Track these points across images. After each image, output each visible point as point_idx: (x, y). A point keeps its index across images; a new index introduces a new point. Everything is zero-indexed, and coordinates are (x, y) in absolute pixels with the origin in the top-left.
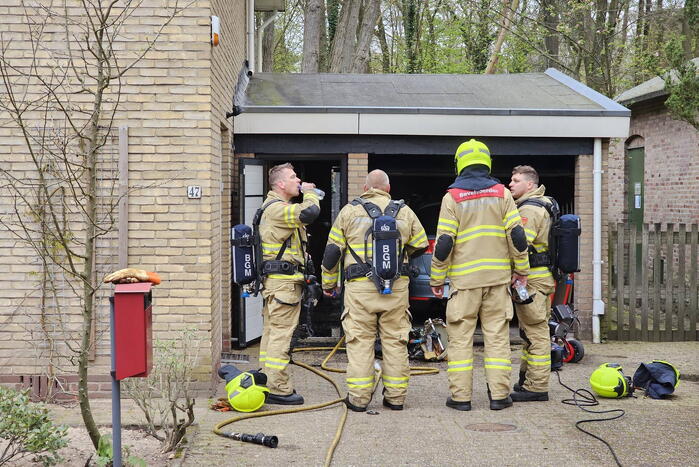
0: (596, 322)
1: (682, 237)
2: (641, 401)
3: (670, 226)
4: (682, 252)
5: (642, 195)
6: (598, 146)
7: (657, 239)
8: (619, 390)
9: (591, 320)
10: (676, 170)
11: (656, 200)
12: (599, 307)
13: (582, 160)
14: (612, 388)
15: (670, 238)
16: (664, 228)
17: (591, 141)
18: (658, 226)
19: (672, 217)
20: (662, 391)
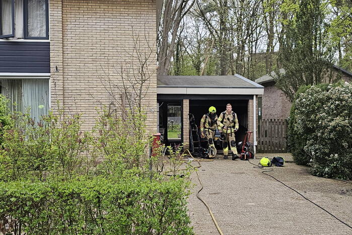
0: (255, 147)
1: (278, 123)
2: (274, 167)
3: (275, 120)
4: (278, 127)
5: (261, 111)
6: (255, 97)
7: (271, 124)
8: (269, 164)
9: (253, 147)
10: (272, 104)
11: (266, 113)
12: (255, 143)
13: (250, 101)
14: (267, 164)
15: (275, 123)
16: (273, 120)
17: (253, 95)
18: (271, 120)
19: (271, 118)
20: (280, 164)
